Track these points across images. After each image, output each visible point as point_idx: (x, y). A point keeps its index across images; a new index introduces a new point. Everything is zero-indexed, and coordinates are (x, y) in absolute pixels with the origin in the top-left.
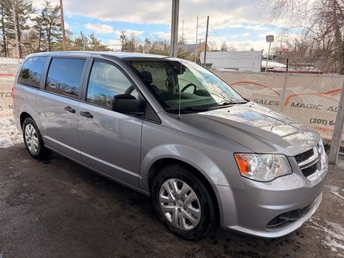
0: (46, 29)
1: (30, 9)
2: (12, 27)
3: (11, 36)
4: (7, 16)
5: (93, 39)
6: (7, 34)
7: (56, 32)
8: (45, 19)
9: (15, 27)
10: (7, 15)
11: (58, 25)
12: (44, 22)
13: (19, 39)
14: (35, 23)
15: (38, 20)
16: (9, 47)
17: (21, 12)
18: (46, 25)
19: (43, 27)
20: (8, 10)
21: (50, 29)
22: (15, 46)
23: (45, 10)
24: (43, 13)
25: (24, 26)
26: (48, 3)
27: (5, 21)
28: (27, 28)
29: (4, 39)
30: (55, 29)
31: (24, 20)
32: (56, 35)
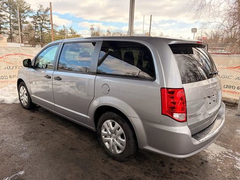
1: (29, 10)
2: (17, 22)
3: (16, 28)
5: (71, 30)
6: (13, 27)
8: (39, 17)
10: (13, 14)
11: (48, 21)
13: (21, 31)
14: (32, 20)
15: (34, 17)
16: (14, 35)
17: (23, 12)
18: (39, 21)
20: (14, 10)
21: (42, 23)
23: (39, 11)
24: (38, 13)
25: (25, 21)
26: (41, 6)
27: (12, 18)
28: (27, 23)
29: (11, 30)
30: (45, 24)
31: (24, 17)
32: (46, 28)
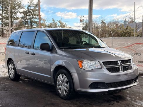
0: (30, 19)
1: (20, 6)
2: (8, 19)
3: (7, 25)
4: (5, 12)
5: (61, 23)
6: (4, 24)
7: (36, 20)
8: (29, 12)
9: (10, 18)
11: (38, 15)
12: (29, 14)
13: (12, 26)
14: (22, 15)
15: (25, 13)
16: (5, 32)
17: (14, 8)
18: (29, 16)
19: (28, 17)
20: (6, 8)
21: (32, 18)
22: (8, 31)
23: (29, 6)
24: (28, 8)
25: (16, 17)
26: (31, 1)
27: (4, 15)
28: (17, 18)
29: (2, 26)
30: (36, 18)
31: (16, 14)
32: (36, 22)
